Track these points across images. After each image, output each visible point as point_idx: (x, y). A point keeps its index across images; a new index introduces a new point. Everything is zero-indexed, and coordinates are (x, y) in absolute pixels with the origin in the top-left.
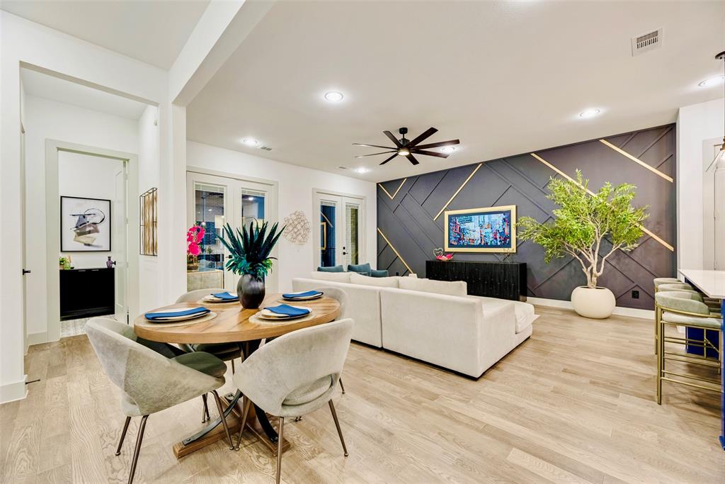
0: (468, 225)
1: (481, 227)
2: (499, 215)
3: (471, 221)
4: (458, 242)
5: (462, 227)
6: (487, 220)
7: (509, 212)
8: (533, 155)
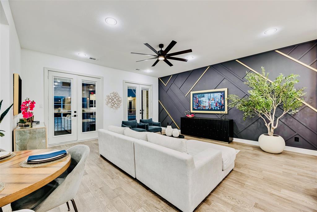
0: (202, 99)
1: (209, 100)
2: (219, 93)
3: (204, 96)
4: (197, 108)
5: (199, 100)
6: (212, 96)
7: (224, 92)
8: (237, 60)
